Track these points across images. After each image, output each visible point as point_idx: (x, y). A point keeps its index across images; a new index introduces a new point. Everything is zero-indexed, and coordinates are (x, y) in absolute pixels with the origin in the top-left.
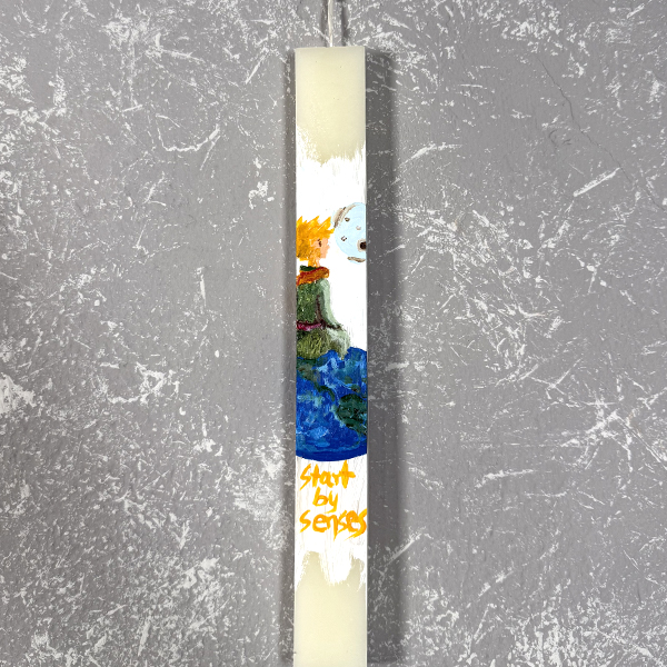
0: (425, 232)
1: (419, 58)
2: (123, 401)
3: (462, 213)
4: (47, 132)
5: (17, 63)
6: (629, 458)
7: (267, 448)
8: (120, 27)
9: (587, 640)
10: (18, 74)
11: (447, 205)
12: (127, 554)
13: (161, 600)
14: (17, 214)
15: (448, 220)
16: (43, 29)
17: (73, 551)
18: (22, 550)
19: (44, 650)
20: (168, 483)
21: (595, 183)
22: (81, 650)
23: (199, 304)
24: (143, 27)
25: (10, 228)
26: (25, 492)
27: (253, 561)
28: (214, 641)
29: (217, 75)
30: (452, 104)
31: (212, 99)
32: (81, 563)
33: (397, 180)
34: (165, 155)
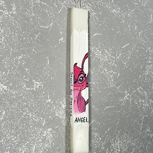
0: (95, 53)
4: (10, 17)
6: (131, 103)
7: (63, 101)
9: (124, 142)
10: (3, 1)
11: (100, 47)
12: (30, 128)
13: (38, 139)
15: (100, 51)
17: (16, 128)
20: (40, 110)
25: (1, 42)
27: (59, 128)
28: (51, 149)
30: (101, 25)
31: (51, 15)
33: (90, 40)
34: (40, 28)
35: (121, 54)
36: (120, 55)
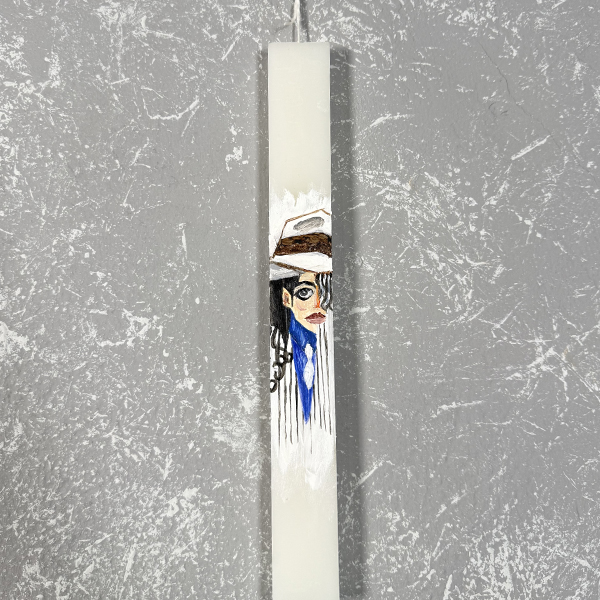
0: (383, 191)
1: (376, 39)
2: (111, 344)
3: (415, 175)
4: (42, 102)
5: (16, 41)
6: (566, 389)
7: (243, 385)
8: (110, 11)
9: (533, 554)
10: (17, 51)
11: (402, 167)
12: (114, 486)
13: (145, 528)
14: (14, 175)
15: (403, 181)
16: (40, 11)
17: (63, 484)
18: (15, 485)
19: (35, 579)
20: (152, 419)
21: (529, 149)
22: (70, 577)
23: (181, 256)
24: (131, 10)
25: (8, 188)
26: (18, 430)
27: (231, 490)
28: (195, 566)
29: (197, 53)
30: (405, 79)
31: (191, 73)
32: (71, 496)
33: (358, 145)
34: (150, 123)
35: (505, 185)
36: (501, 190)
